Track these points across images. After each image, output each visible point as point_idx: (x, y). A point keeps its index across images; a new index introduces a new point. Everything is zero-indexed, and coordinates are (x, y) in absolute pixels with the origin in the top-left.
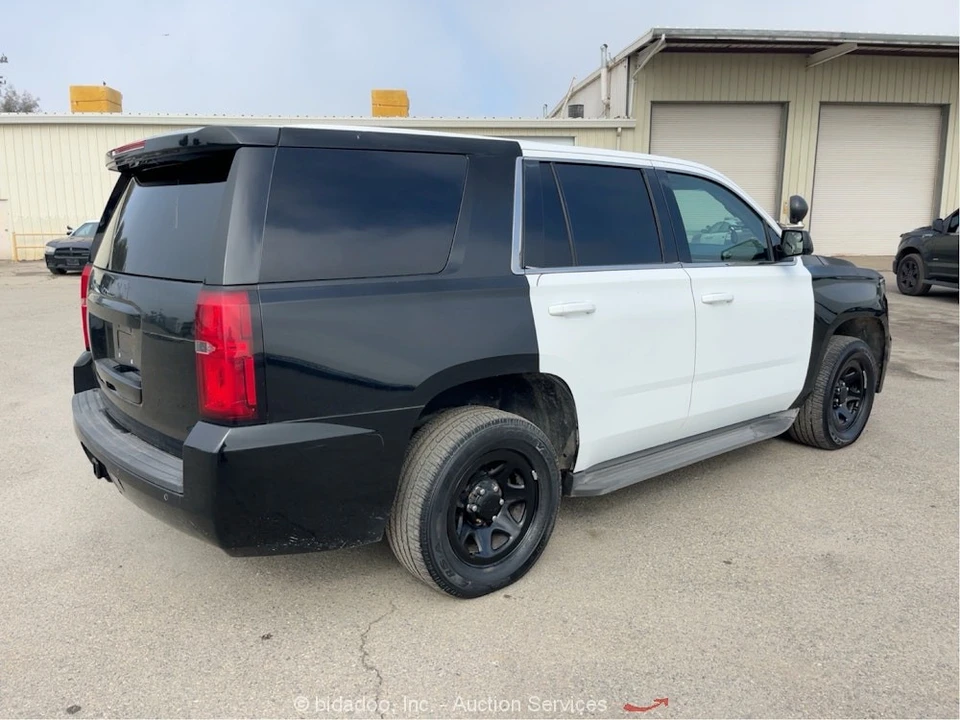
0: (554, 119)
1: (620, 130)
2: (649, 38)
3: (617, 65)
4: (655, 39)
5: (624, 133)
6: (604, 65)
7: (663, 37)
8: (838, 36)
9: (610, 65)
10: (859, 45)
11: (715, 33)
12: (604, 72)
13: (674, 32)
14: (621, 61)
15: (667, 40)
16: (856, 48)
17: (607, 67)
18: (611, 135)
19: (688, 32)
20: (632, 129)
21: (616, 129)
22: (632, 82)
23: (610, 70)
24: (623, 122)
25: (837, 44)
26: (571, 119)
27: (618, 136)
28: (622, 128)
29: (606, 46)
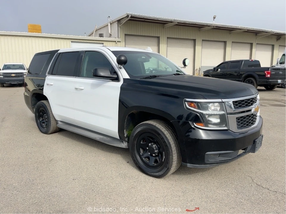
0: (89, 37)
1: (117, 42)
2: (126, 16)
3: (113, 23)
4: (128, 16)
5: (118, 43)
6: (109, 22)
7: (130, 16)
8: (173, 20)
9: (111, 22)
10: (178, 23)
11: (143, 16)
12: (109, 24)
13: (133, 15)
14: (115, 22)
15: (131, 17)
16: (177, 23)
17: (110, 23)
18: (114, 43)
19: (136, 15)
20: (120, 42)
21: (116, 41)
22: (119, 28)
23: (111, 24)
24: (117, 40)
25: (172, 22)
26: (99, 38)
27: (116, 43)
28: (117, 41)
29: (109, 17)
